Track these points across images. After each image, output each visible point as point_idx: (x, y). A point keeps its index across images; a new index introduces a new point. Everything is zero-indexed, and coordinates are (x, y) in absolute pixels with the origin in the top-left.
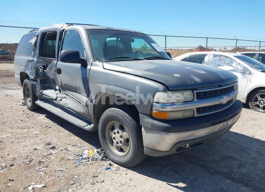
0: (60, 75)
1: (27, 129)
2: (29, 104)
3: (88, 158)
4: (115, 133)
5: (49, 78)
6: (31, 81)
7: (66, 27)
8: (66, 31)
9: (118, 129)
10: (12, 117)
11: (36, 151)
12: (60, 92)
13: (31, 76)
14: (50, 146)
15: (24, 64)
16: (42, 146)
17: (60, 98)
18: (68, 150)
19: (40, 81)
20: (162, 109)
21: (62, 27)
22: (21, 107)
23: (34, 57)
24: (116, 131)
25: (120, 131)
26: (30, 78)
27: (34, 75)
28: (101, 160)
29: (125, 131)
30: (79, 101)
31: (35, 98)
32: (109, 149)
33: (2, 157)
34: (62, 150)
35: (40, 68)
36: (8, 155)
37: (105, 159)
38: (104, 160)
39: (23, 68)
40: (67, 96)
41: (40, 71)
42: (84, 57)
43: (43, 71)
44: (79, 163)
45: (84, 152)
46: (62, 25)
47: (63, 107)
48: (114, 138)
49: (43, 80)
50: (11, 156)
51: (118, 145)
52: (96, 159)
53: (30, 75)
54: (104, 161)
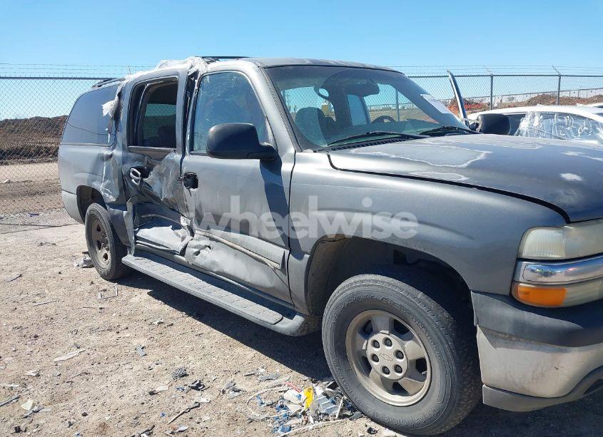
0: (195, 190)
1: (114, 333)
2: (105, 265)
3: (304, 413)
4: (375, 344)
5: (157, 199)
6: (108, 207)
7: (202, 68)
8: (203, 77)
9: (387, 332)
10: (68, 301)
11: (155, 399)
12: (192, 234)
13: (107, 195)
14: (189, 381)
15: (88, 167)
16: (167, 382)
17: (195, 247)
18: (239, 391)
19: (134, 206)
20: (544, 279)
21: (192, 67)
22: (81, 270)
23: (113, 149)
24: (379, 337)
25: (393, 338)
26: (106, 201)
27: (117, 193)
28: (340, 417)
29: (411, 338)
30: (255, 255)
31: (120, 249)
32: (359, 386)
33: (71, 425)
34: (224, 392)
35: (131, 174)
36: (85, 415)
37: (349, 413)
38: (346, 416)
39: (86, 176)
40: (213, 244)
41: (133, 180)
42: (268, 141)
43: (142, 181)
44: (283, 430)
45: (285, 395)
46: (192, 62)
47: (204, 271)
48: (375, 358)
49: (140, 204)
50: (94, 419)
51: (386, 376)
52: (325, 414)
53: (107, 192)
54: (348, 419)
